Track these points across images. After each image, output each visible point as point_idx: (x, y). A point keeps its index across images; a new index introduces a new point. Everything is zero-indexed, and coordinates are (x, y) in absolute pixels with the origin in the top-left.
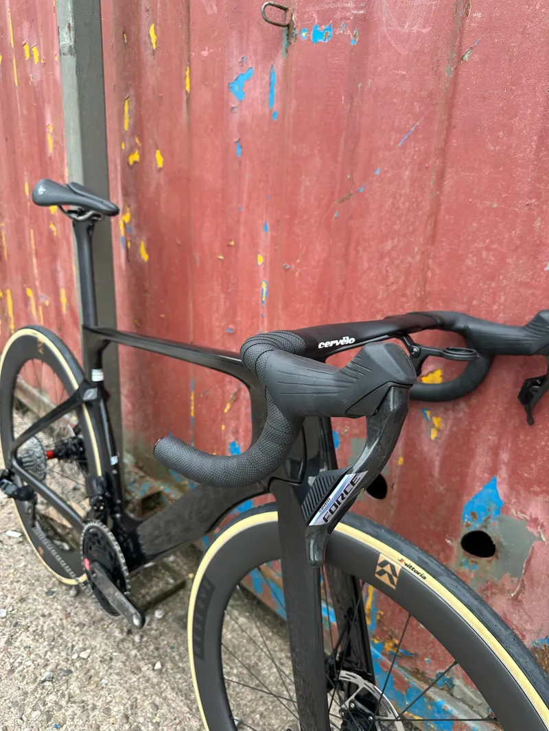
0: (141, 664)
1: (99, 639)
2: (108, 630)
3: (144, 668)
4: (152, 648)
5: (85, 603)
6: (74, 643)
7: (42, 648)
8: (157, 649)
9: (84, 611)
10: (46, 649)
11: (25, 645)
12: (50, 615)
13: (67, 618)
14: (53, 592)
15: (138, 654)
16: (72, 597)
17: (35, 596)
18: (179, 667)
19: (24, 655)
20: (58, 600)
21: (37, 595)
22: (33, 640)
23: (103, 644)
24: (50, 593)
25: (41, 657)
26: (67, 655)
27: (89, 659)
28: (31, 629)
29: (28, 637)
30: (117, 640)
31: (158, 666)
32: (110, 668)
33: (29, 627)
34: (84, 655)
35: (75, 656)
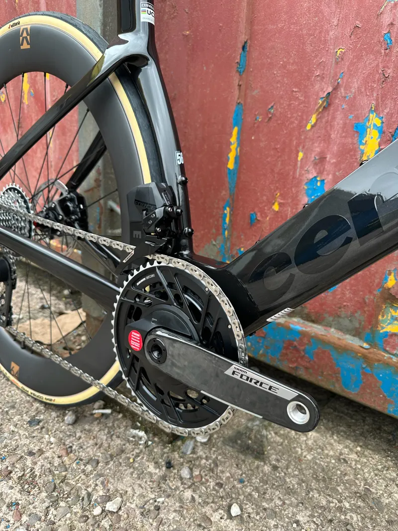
0: (207, 510)
1: (128, 479)
2: (137, 465)
3: (215, 517)
4: (212, 484)
5: (89, 431)
6: (90, 490)
7: (40, 502)
8: (220, 485)
9: (91, 442)
10: (46, 504)
11: (7, 501)
12: (41, 452)
13: (68, 454)
14: (39, 421)
15: (196, 497)
16: (69, 425)
17: (12, 428)
18: (265, 509)
19: (10, 518)
20: (48, 430)
21: (16, 426)
22: (20, 492)
23: (136, 487)
24: (33, 422)
25: (40, 520)
26: (83, 509)
27: (120, 513)
28: (14, 476)
29: (12, 488)
30: (155, 477)
31: (235, 510)
32: (161, 523)
33: (11, 472)
34: (111, 506)
35: (97, 511)
